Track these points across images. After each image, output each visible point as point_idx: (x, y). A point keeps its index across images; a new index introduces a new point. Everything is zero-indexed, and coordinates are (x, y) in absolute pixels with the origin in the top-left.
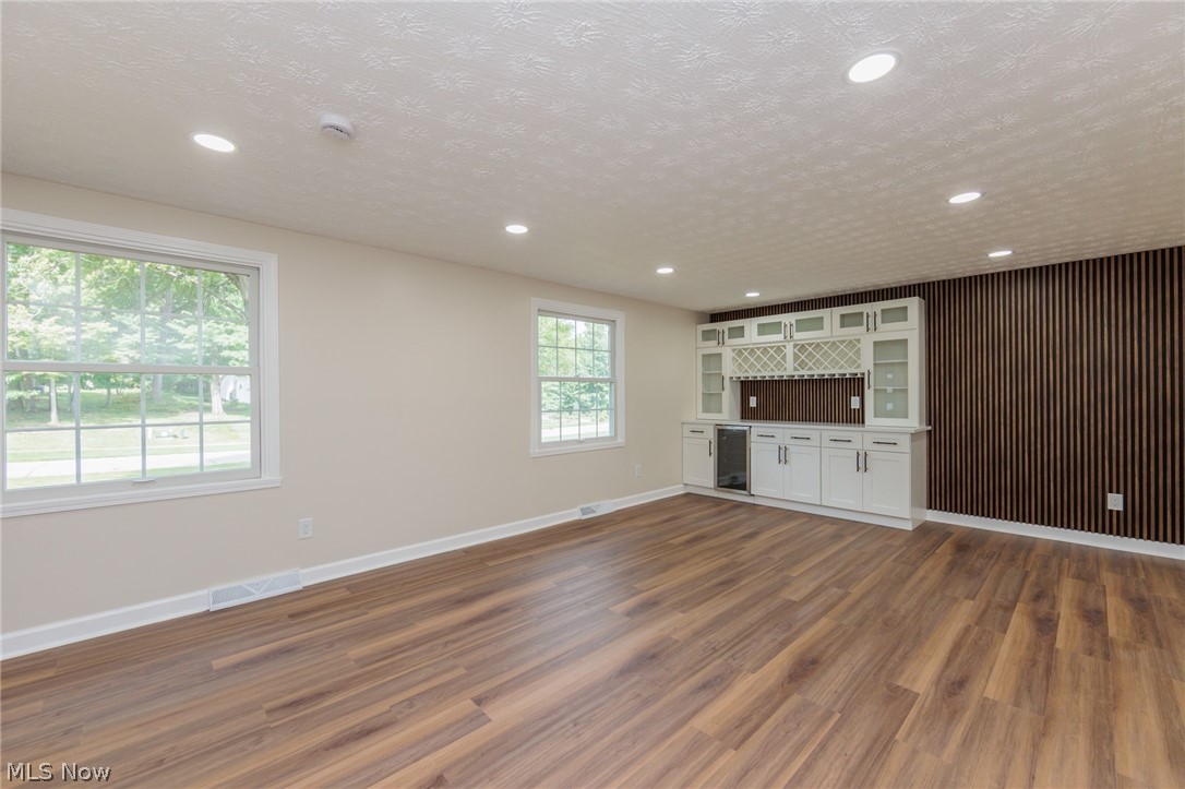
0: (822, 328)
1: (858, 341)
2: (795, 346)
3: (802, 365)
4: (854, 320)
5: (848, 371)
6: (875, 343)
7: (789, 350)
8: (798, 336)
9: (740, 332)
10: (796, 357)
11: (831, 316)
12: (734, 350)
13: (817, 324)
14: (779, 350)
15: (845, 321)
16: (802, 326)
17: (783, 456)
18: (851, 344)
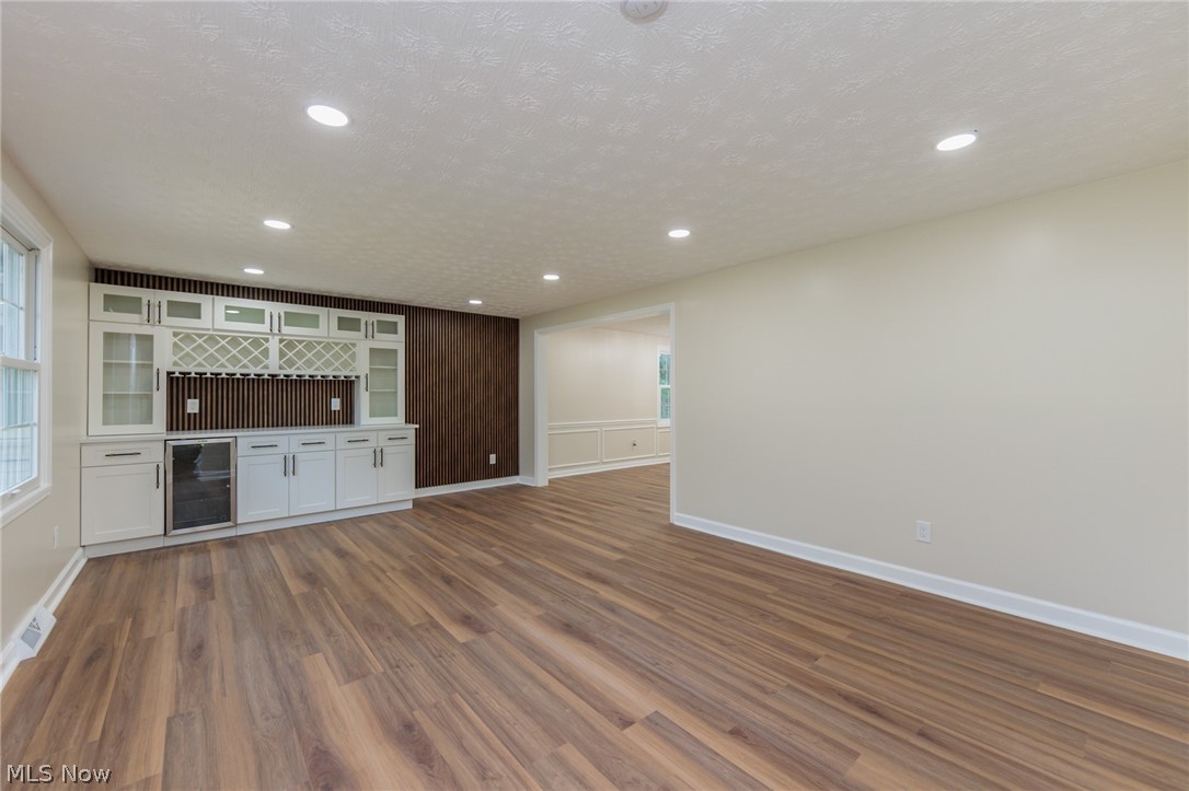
0: (318, 327)
1: (354, 345)
2: (281, 341)
3: (290, 363)
4: (351, 325)
5: (342, 374)
6: (371, 349)
7: (274, 345)
8: (286, 330)
9: (194, 311)
10: (282, 354)
11: (328, 317)
12: (175, 334)
13: (313, 321)
14: (256, 343)
15: (344, 324)
16: (291, 319)
17: (290, 466)
18: (346, 348)
